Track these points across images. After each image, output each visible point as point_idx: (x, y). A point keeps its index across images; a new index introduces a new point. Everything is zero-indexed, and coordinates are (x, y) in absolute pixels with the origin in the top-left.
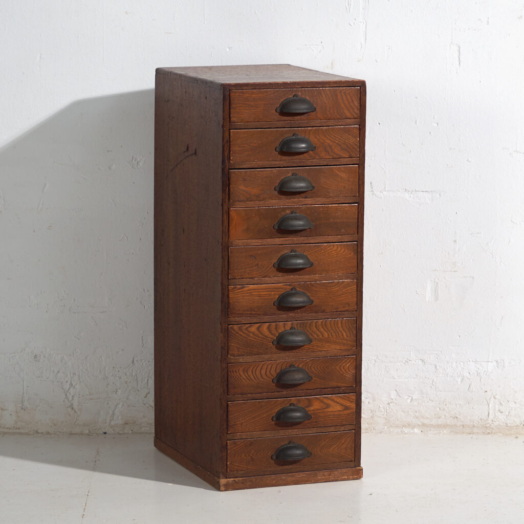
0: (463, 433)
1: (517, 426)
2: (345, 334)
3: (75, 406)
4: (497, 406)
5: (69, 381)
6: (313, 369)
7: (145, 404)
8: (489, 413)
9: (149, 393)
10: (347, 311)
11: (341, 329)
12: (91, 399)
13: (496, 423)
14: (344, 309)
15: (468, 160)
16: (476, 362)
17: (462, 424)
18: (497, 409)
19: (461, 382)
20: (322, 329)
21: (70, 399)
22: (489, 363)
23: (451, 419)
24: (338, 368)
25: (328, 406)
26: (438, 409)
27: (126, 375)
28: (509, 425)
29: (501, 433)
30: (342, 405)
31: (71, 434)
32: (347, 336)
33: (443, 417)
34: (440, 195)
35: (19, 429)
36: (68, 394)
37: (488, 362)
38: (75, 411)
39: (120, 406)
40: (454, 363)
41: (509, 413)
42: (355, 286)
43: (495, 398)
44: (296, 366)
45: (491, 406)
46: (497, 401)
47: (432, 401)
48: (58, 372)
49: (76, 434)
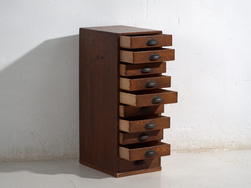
0: (181, 152)
1: (199, 149)
2: (167, 123)
3: (46, 150)
4: (192, 142)
5: (44, 142)
7: (71, 148)
8: (189, 145)
9: (72, 144)
11: (165, 121)
12: (52, 147)
13: (191, 148)
15: (182, 57)
16: (185, 127)
17: (180, 149)
18: (192, 144)
19: (180, 134)
20: (160, 122)
21: (45, 147)
22: (189, 128)
23: (177, 148)
25: (162, 149)
26: (172, 144)
27: (64, 138)
28: (196, 149)
29: (193, 151)
30: (166, 149)
31: (45, 160)
32: (167, 124)
33: (174, 147)
34: (172, 70)
35: (26, 159)
36: (44, 146)
37: (189, 127)
38: (46, 152)
39: (62, 149)
40: (177, 128)
41: (196, 144)
43: (191, 140)
45: (190, 142)
46: (192, 140)
47: (170, 142)
48: (40, 138)
49: (47, 160)
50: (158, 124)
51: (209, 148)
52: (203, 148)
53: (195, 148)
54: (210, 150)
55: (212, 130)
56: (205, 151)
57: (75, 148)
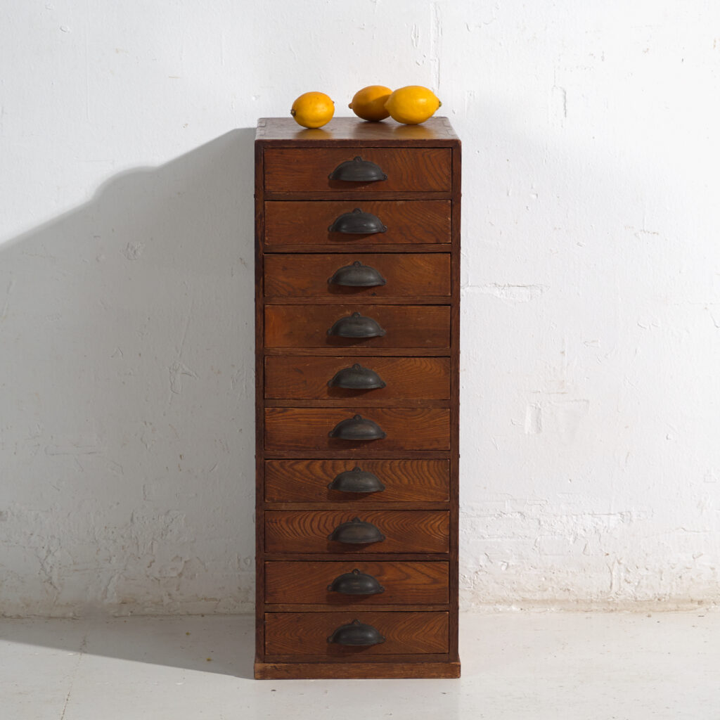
0: (578, 610)
1: (651, 600)
2: (432, 481)
3: (55, 580)
4: (622, 574)
5: (46, 547)
6: (386, 526)
7: (148, 576)
8: (611, 584)
9: (154, 561)
10: (436, 450)
11: (427, 474)
12: (76, 570)
13: (622, 597)
14: (431, 447)
15: (578, 244)
16: (593, 515)
17: (575, 598)
18: (623, 578)
19: (574, 542)
20: (400, 473)
21: (48, 570)
22: (612, 517)
23: (561, 592)
24: (422, 526)
25: (408, 577)
26: (544, 579)
27: (122, 537)
28: (639, 599)
29: (628, 610)
31: (50, 618)
32: (435, 483)
33: (550, 589)
34: (542, 290)
36: (45, 564)
37: (610, 514)
38: (55, 587)
39: (116, 578)
40: (565, 517)
41: (639, 583)
42: (448, 417)
43: (619, 563)
44: (362, 520)
45: (614, 573)
46: (622, 567)
47: (535, 568)
48: (32, 534)
49: (56, 618)
50: (391, 482)
51: (692, 601)
52: (667, 598)
53: (636, 598)
54: (696, 605)
55: (705, 531)
56: (676, 610)
57: (165, 577)
